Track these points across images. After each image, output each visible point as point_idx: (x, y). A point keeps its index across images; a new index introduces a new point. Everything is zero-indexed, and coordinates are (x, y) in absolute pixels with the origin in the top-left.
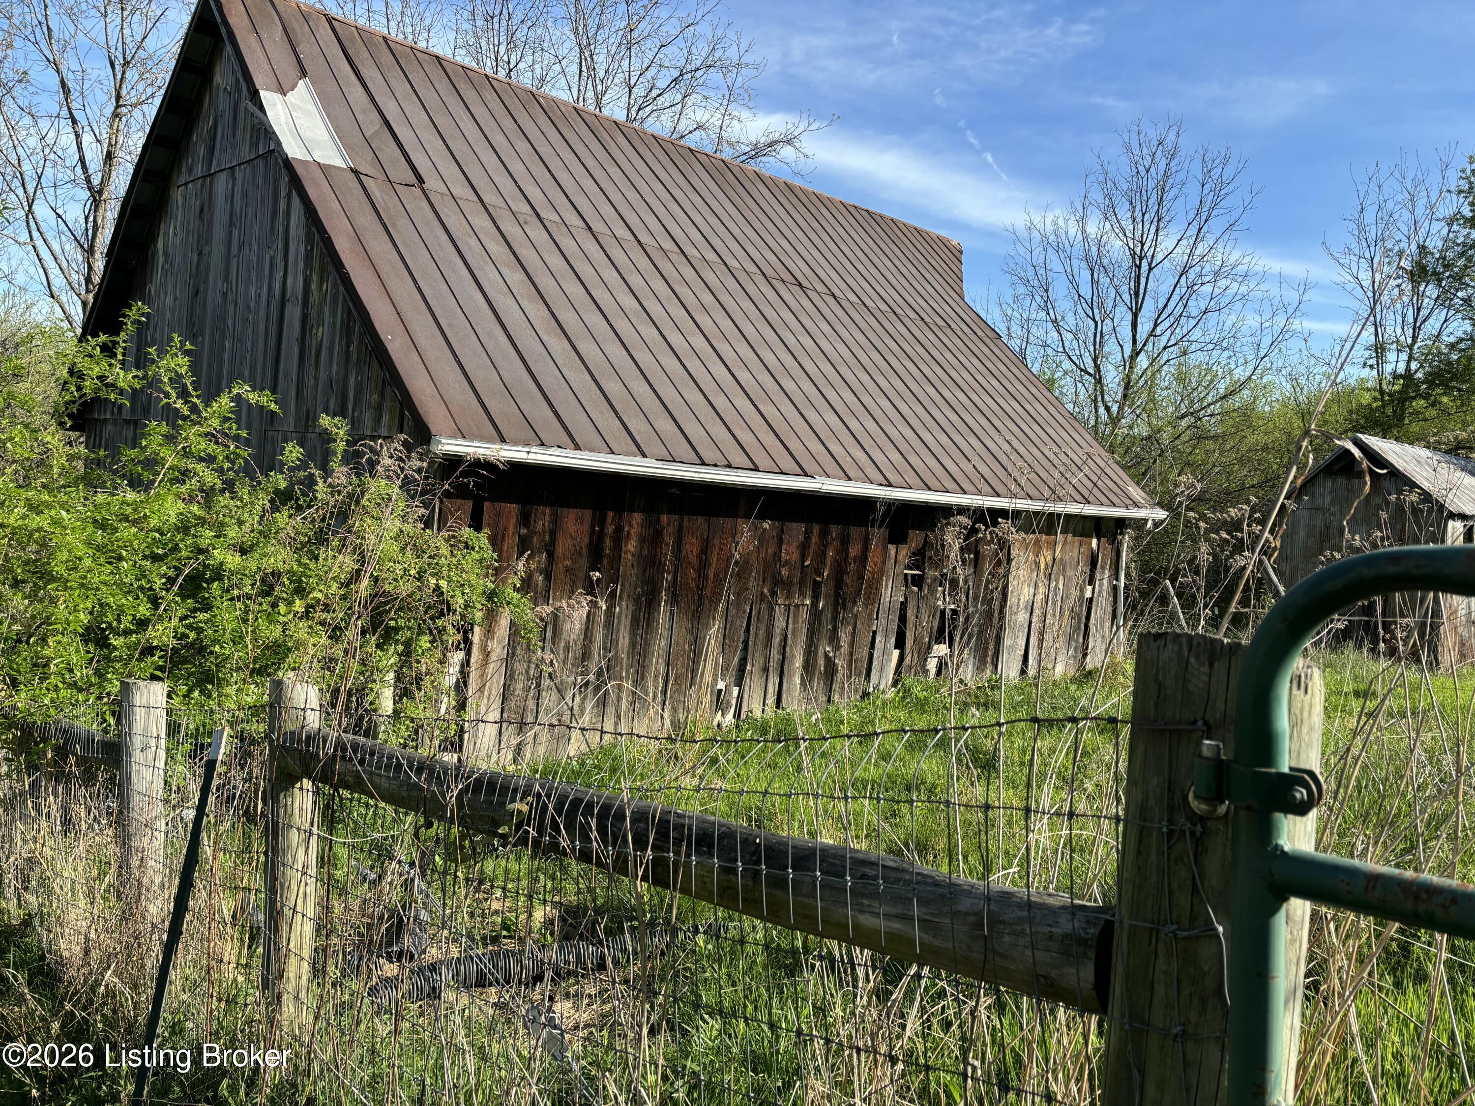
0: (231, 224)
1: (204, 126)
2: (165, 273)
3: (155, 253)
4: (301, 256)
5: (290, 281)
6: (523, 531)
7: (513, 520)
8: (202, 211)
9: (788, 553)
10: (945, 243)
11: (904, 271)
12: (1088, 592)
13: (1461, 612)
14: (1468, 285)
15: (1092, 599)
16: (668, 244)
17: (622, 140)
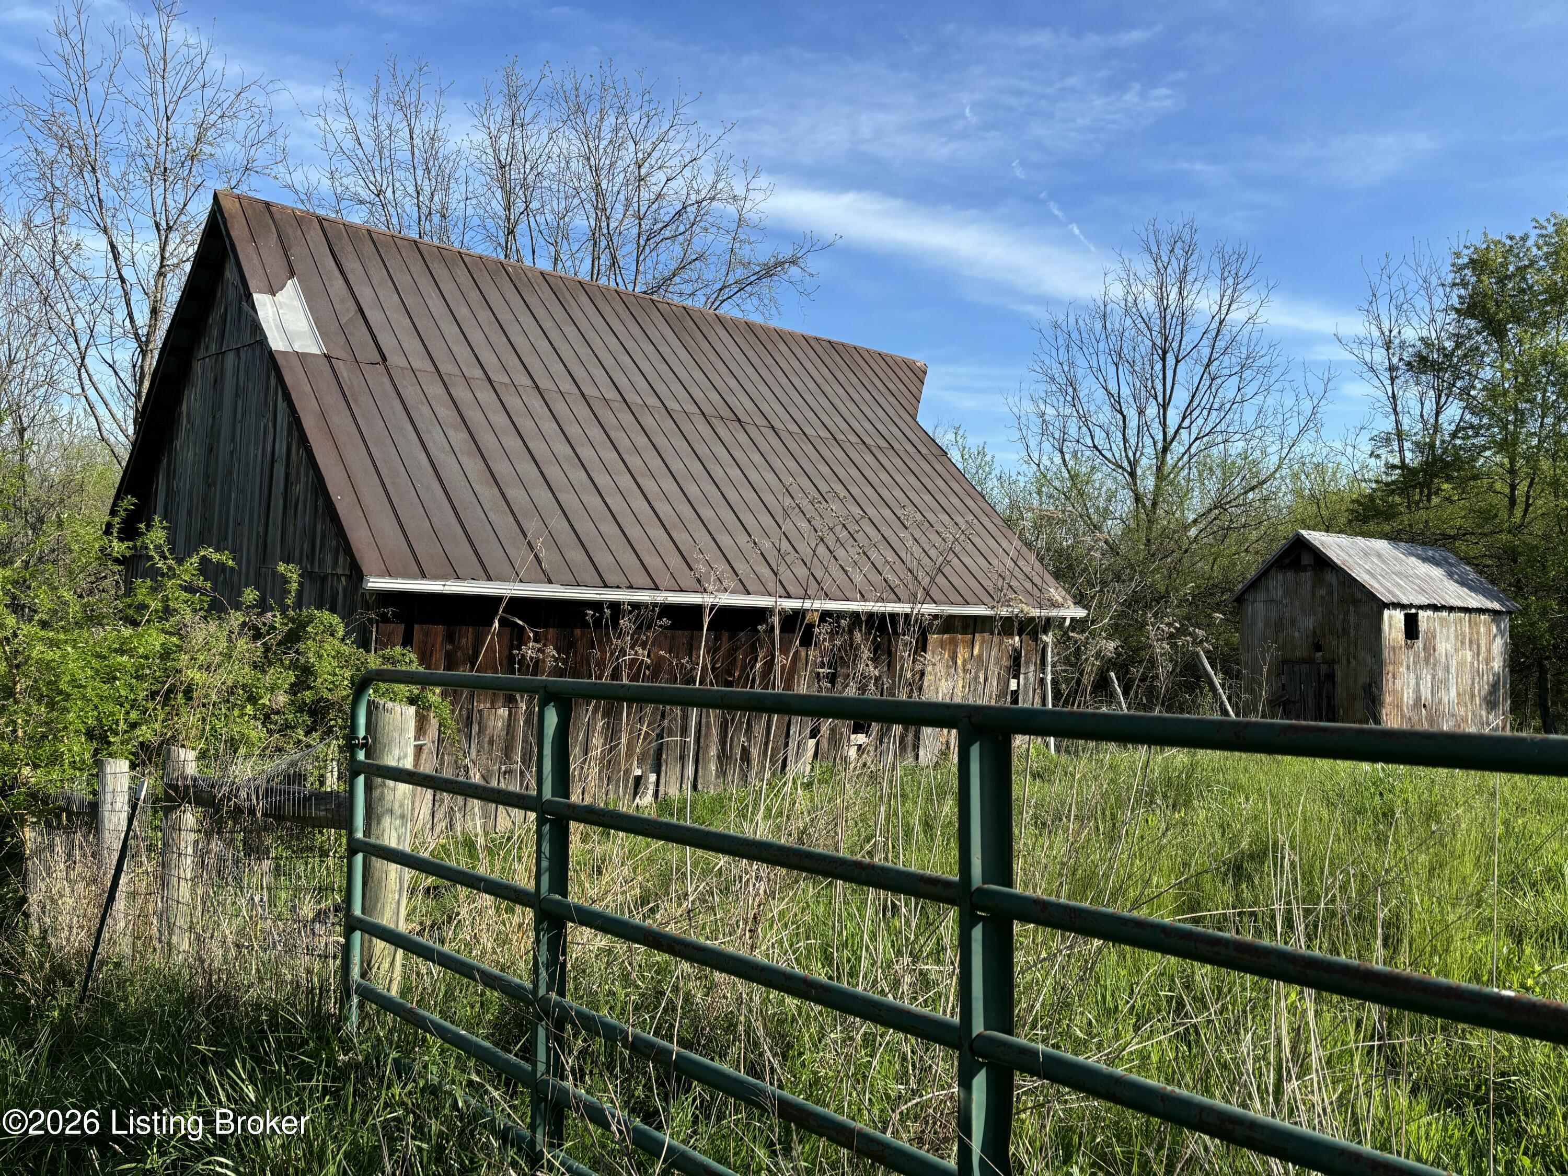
0: (237, 395)
1: (218, 312)
2: (188, 431)
3: (181, 413)
4: (285, 426)
5: (277, 445)
6: (449, 647)
7: (440, 639)
8: (216, 381)
10: (909, 365)
11: (856, 397)
12: (1013, 685)
13: (1407, 696)
14: (1469, 373)
15: (1016, 691)
16: (611, 394)
17: (583, 299)
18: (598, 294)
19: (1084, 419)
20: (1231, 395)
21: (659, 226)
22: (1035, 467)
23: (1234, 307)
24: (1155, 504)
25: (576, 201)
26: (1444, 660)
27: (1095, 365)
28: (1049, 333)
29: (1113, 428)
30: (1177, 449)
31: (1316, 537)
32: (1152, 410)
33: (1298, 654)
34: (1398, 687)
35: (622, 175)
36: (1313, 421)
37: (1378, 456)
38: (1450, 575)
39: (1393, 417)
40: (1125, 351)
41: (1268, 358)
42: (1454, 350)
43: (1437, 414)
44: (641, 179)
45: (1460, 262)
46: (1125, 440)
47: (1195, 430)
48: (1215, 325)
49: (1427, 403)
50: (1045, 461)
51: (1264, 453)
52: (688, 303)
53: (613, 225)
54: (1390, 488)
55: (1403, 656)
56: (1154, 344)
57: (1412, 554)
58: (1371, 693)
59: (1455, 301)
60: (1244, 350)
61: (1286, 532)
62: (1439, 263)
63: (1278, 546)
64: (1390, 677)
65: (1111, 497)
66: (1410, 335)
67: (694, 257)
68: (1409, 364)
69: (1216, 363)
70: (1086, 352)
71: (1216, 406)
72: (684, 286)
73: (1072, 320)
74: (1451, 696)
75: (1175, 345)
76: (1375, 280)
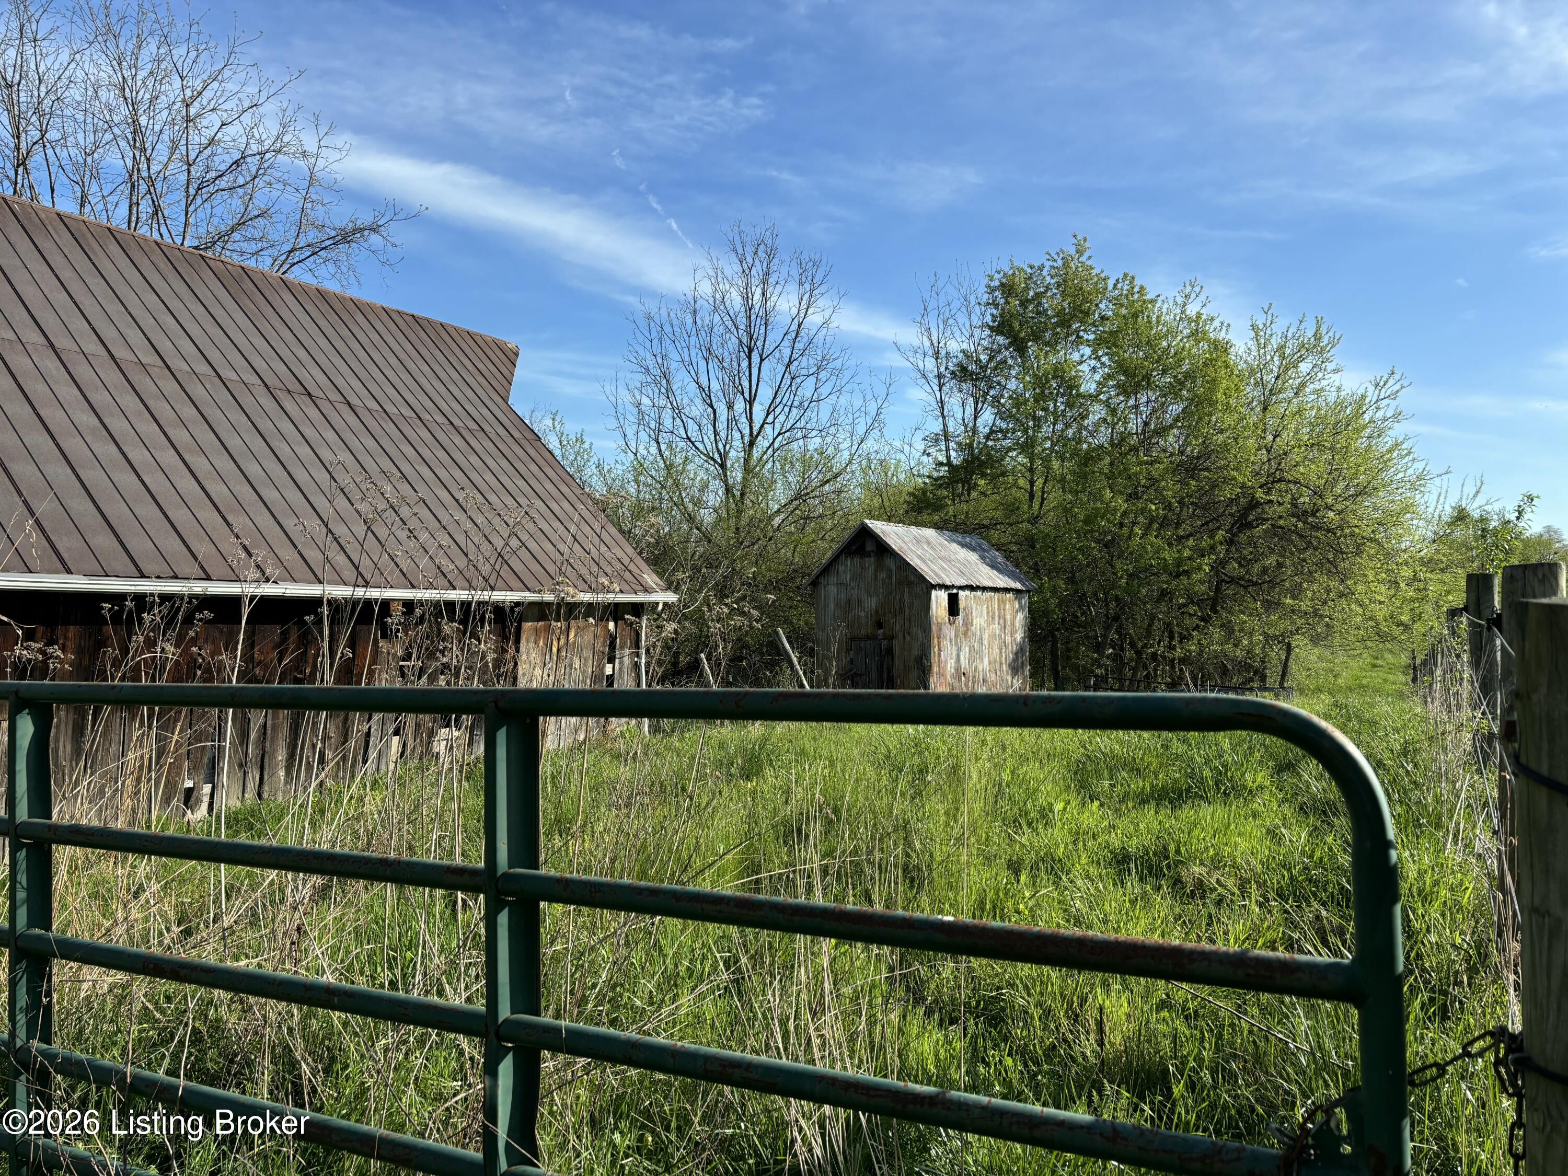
9: (262, 653)
10: (500, 347)
11: (443, 375)
12: (609, 670)
13: (950, 666)
14: (999, 384)
15: (613, 675)
16: (150, 358)
17: (114, 248)
18: (133, 245)
19: (678, 411)
20: (808, 394)
21: (213, 174)
22: (632, 456)
23: (811, 311)
24: (742, 495)
25: (108, 136)
26: (978, 633)
27: (687, 358)
28: (643, 324)
29: (705, 421)
30: (762, 443)
31: (878, 526)
32: (740, 406)
33: (863, 632)
34: (943, 658)
35: (165, 113)
36: (877, 421)
37: (928, 455)
38: (983, 558)
39: (941, 420)
40: (715, 347)
41: (840, 360)
42: (988, 362)
43: (975, 418)
44: (188, 120)
45: (992, 284)
46: (716, 433)
47: (778, 426)
48: (794, 327)
49: (968, 408)
50: (642, 451)
51: (837, 449)
52: (251, 263)
53: (155, 168)
54: (938, 482)
55: (948, 631)
56: (740, 341)
57: (954, 541)
58: (922, 664)
59: (988, 319)
60: (819, 352)
61: (854, 522)
62: (976, 285)
63: (847, 535)
64: (936, 650)
65: (704, 487)
66: (954, 347)
67: (256, 213)
68: (953, 373)
69: (795, 363)
70: (679, 346)
71: (796, 403)
72: (244, 245)
73: (664, 312)
74: (984, 665)
75: (759, 344)
76: (926, 295)
